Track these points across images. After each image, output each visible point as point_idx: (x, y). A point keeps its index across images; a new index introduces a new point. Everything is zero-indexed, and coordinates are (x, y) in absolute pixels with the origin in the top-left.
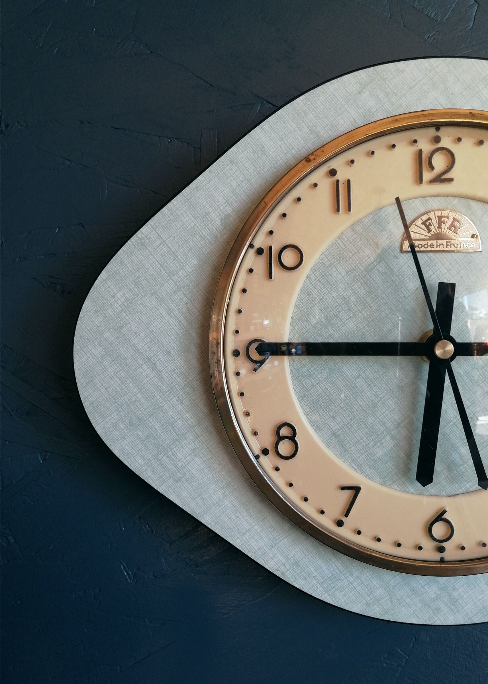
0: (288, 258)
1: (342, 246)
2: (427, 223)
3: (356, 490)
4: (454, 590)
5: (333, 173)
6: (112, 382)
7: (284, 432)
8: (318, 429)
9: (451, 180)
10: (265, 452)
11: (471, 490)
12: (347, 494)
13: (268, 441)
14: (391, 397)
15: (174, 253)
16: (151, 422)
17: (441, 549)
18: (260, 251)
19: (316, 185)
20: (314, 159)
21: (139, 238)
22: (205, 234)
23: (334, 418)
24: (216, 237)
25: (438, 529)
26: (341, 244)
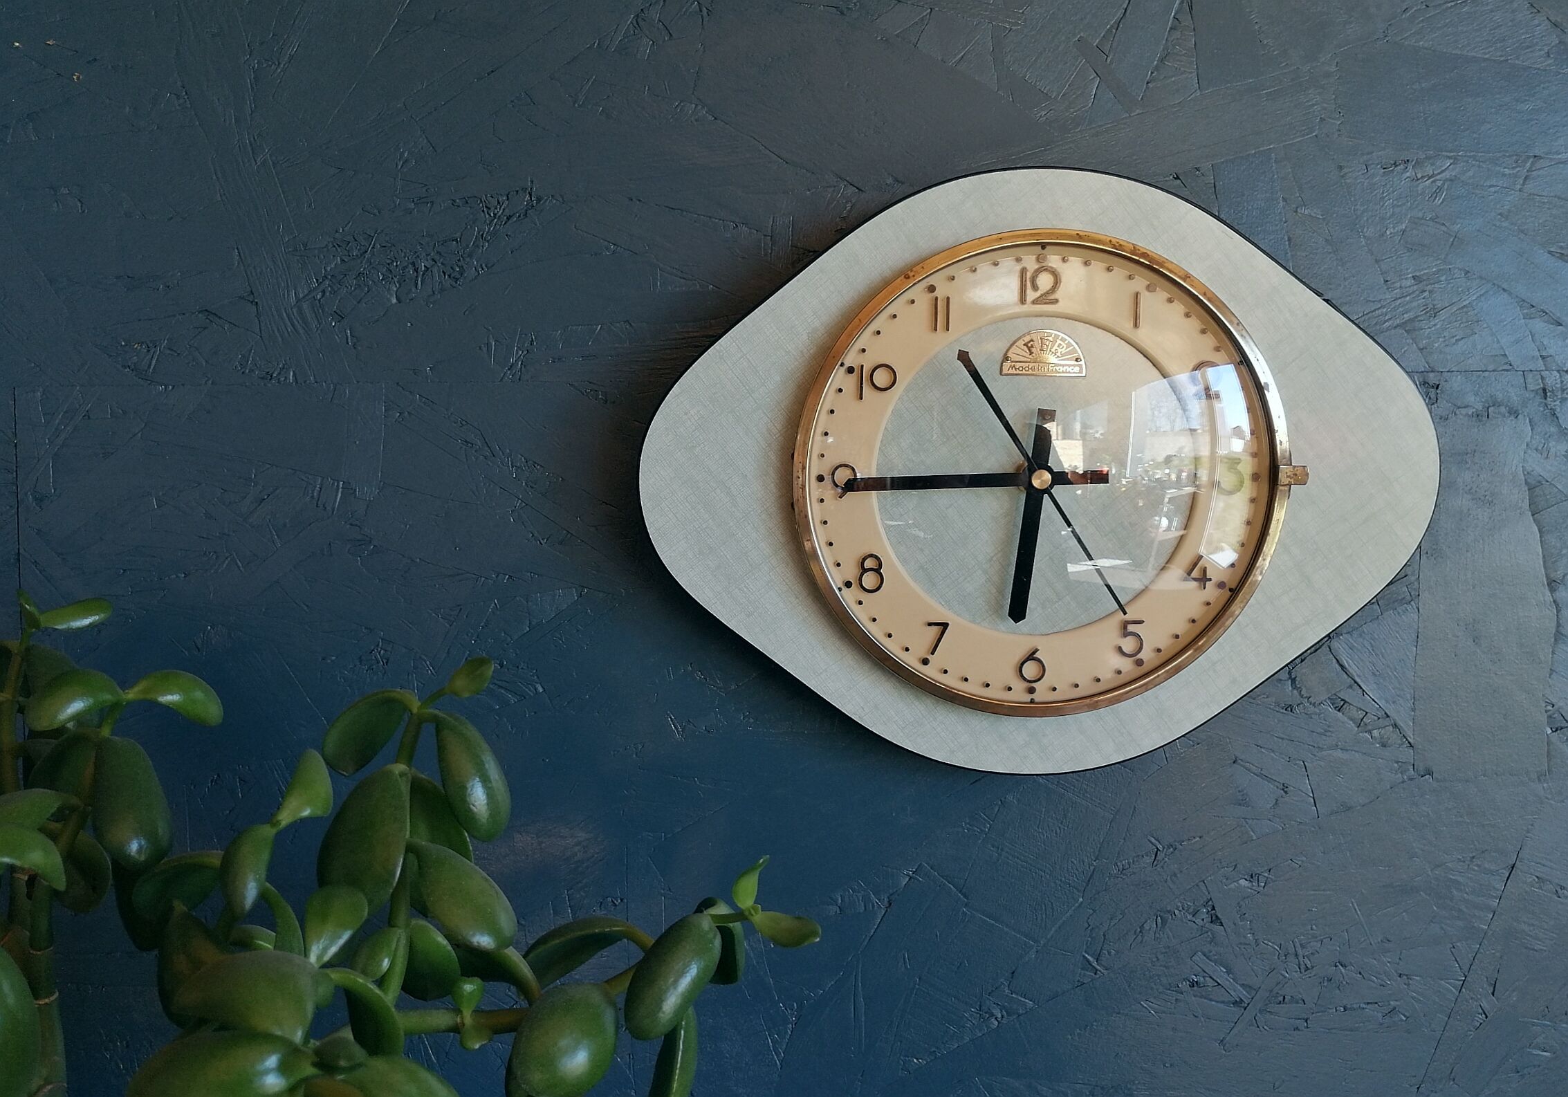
0: (881, 378)
1: (938, 366)
2: (1029, 345)
3: (945, 626)
4: (1044, 736)
5: (932, 289)
6: (682, 507)
7: (869, 563)
8: (904, 561)
9: (1056, 301)
10: (848, 585)
11: (1066, 629)
12: (935, 630)
13: (851, 573)
14: (985, 528)
15: (755, 368)
16: (722, 551)
17: (1031, 691)
18: (851, 370)
19: (913, 302)
20: (914, 276)
21: (717, 351)
22: (790, 348)
23: (922, 550)
24: (802, 352)
25: (1030, 670)
26: (937, 363)
